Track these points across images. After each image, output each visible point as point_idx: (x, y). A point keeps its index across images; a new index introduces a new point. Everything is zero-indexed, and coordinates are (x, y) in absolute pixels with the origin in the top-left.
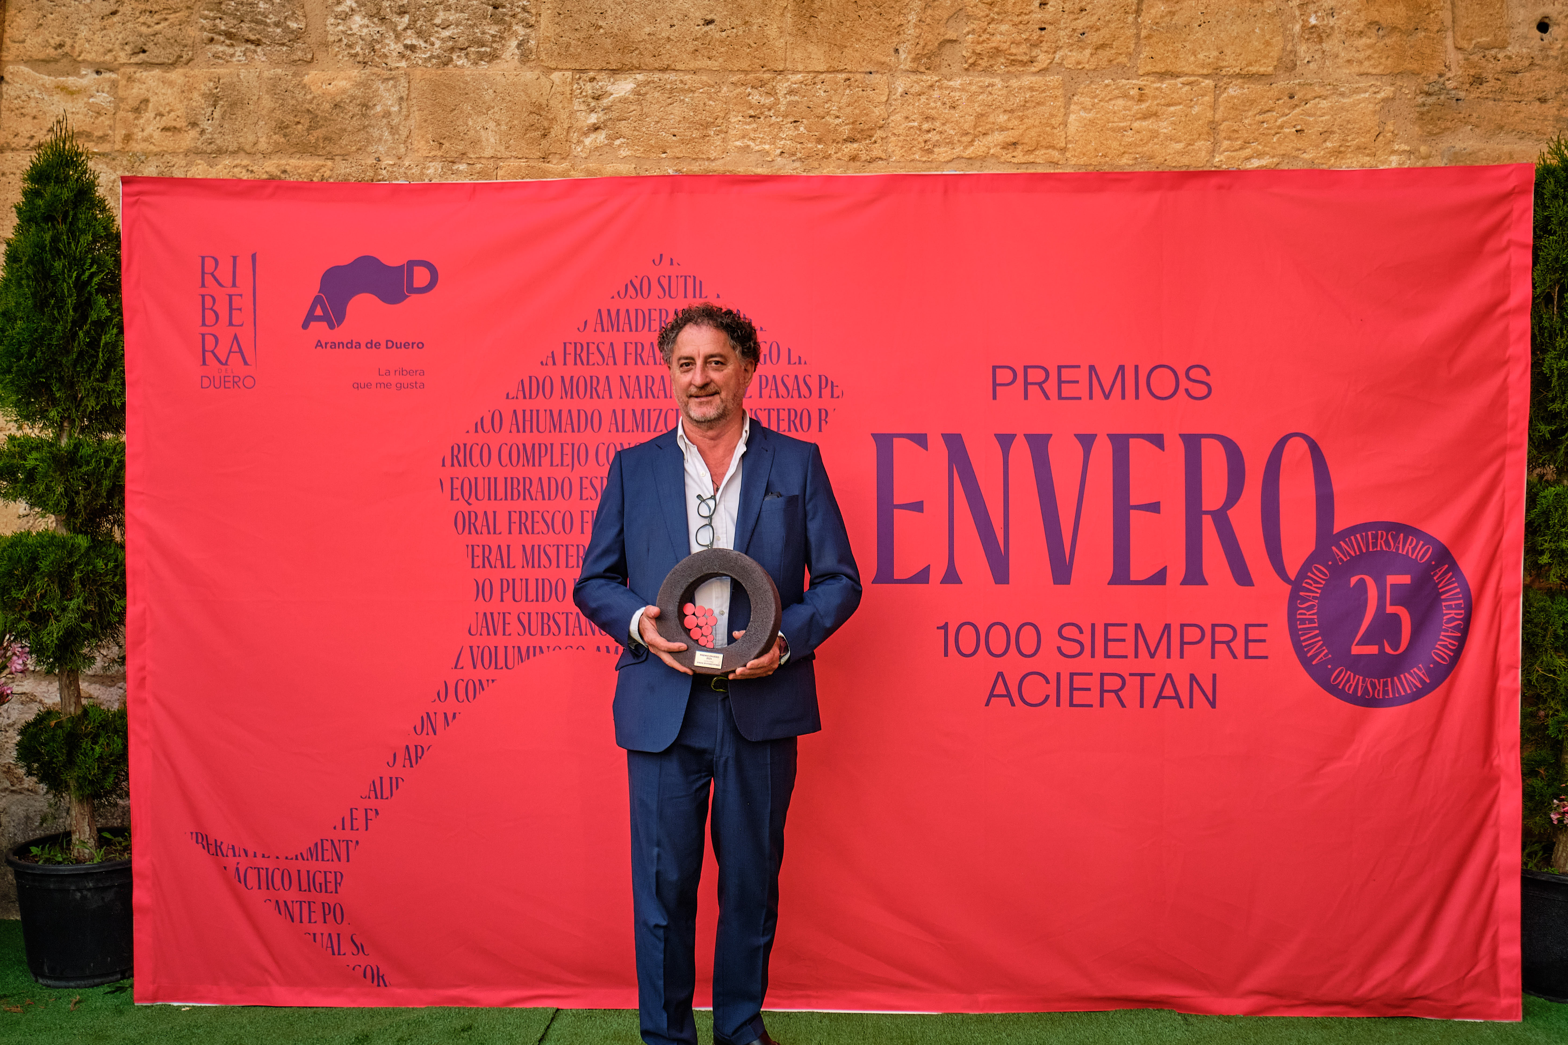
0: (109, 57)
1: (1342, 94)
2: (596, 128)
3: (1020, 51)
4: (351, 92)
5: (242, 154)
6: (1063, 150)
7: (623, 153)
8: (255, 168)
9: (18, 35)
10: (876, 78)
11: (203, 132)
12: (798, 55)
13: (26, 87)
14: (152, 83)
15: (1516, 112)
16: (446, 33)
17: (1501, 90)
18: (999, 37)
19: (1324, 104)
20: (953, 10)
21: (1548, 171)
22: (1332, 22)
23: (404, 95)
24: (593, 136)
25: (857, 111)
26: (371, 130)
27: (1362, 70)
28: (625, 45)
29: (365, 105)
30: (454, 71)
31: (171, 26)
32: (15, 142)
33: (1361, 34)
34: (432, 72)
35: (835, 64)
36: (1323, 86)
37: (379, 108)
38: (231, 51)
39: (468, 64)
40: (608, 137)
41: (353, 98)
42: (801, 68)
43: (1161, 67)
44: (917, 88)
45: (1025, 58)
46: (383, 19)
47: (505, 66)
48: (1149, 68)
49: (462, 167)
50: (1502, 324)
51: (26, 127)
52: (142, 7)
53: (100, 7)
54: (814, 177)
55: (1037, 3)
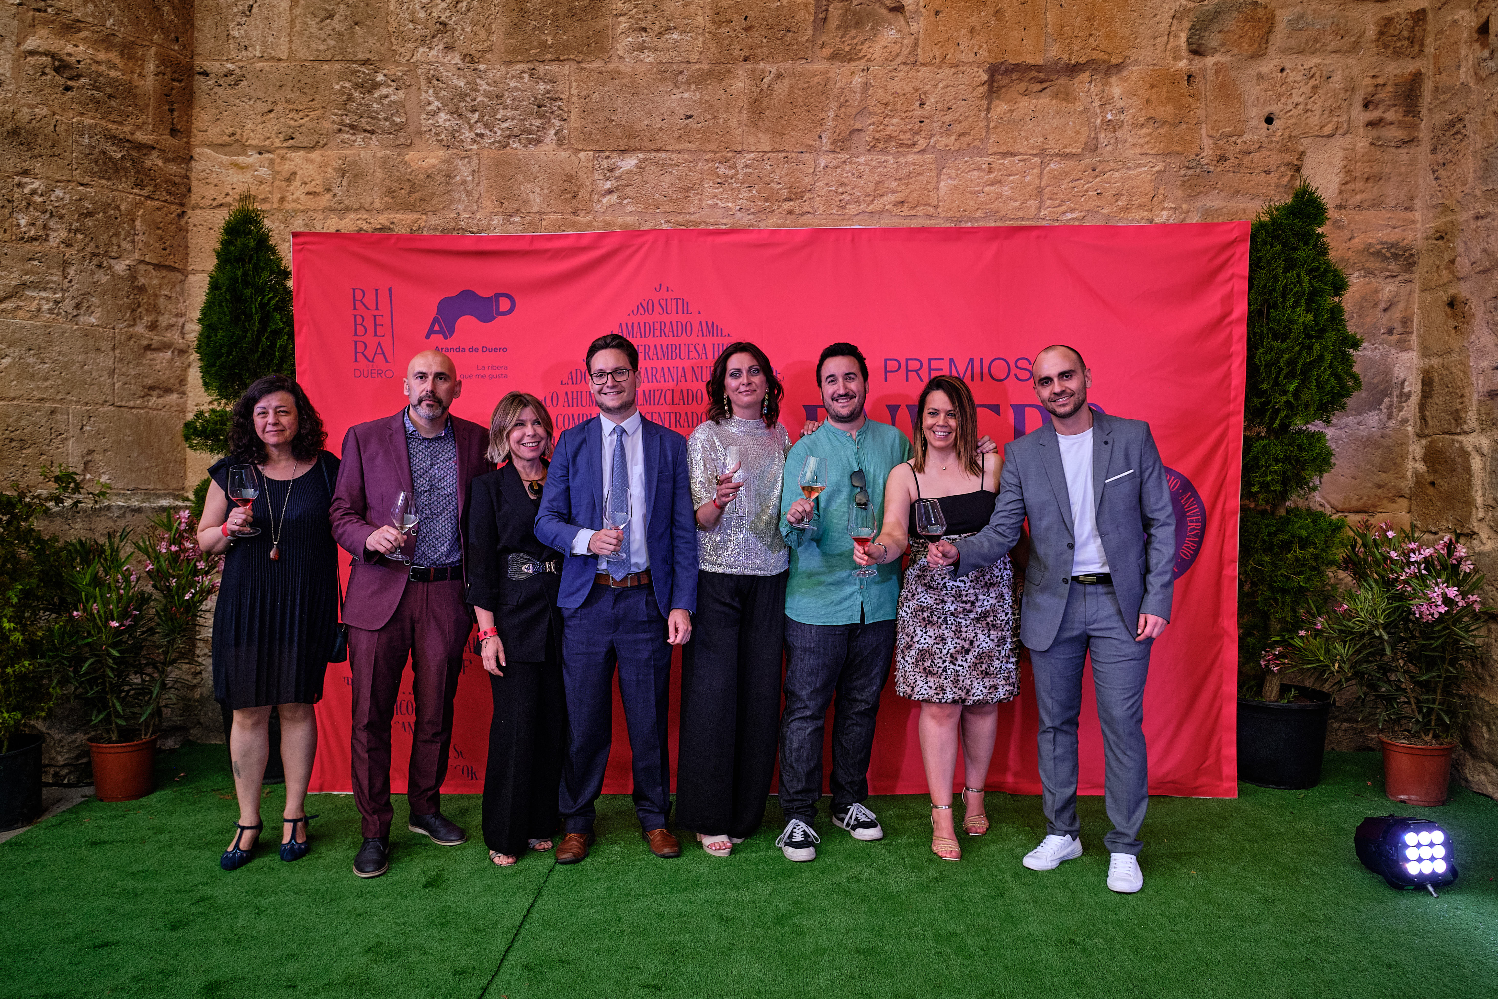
0: (267, 143)
1: (1129, 168)
2: (610, 192)
3: (906, 138)
4: (438, 167)
5: (363, 211)
6: (936, 207)
7: (630, 209)
8: (372, 221)
9: (202, 126)
10: (806, 156)
11: (335, 195)
12: (751, 140)
13: (209, 163)
14: (299, 161)
15: (1249, 181)
16: (505, 125)
17: (1239, 165)
18: (891, 127)
19: (1117, 175)
20: (860, 108)
21: (1262, 225)
23: (476, 169)
24: (608, 197)
25: (793, 180)
26: (453, 193)
27: (1143, 151)
28: (630, 133)
29: (448, 176)
30: (511, 151)
31: (311, 120)
32: (202, 203)
33: (1142, 125)
34: (495, 153)
35: (777, 146)
36: (1116, 161)
37: (458, 178)
38: (354, 138)
39: (520, 147)
40: (619, 198)
41: (440, 171)
42: (753, 149)
43: (1003, 149)
44: (834, 163)
45: (910, 142)
46: (460, 116)
47: (546, 148)
48: (995, 149)
49: (517, 219)
50: (1227, 331)
51: (210, 192)
52: (291, 107)
53: (260, 107)
54: (763, 226)
55: (918, 104)
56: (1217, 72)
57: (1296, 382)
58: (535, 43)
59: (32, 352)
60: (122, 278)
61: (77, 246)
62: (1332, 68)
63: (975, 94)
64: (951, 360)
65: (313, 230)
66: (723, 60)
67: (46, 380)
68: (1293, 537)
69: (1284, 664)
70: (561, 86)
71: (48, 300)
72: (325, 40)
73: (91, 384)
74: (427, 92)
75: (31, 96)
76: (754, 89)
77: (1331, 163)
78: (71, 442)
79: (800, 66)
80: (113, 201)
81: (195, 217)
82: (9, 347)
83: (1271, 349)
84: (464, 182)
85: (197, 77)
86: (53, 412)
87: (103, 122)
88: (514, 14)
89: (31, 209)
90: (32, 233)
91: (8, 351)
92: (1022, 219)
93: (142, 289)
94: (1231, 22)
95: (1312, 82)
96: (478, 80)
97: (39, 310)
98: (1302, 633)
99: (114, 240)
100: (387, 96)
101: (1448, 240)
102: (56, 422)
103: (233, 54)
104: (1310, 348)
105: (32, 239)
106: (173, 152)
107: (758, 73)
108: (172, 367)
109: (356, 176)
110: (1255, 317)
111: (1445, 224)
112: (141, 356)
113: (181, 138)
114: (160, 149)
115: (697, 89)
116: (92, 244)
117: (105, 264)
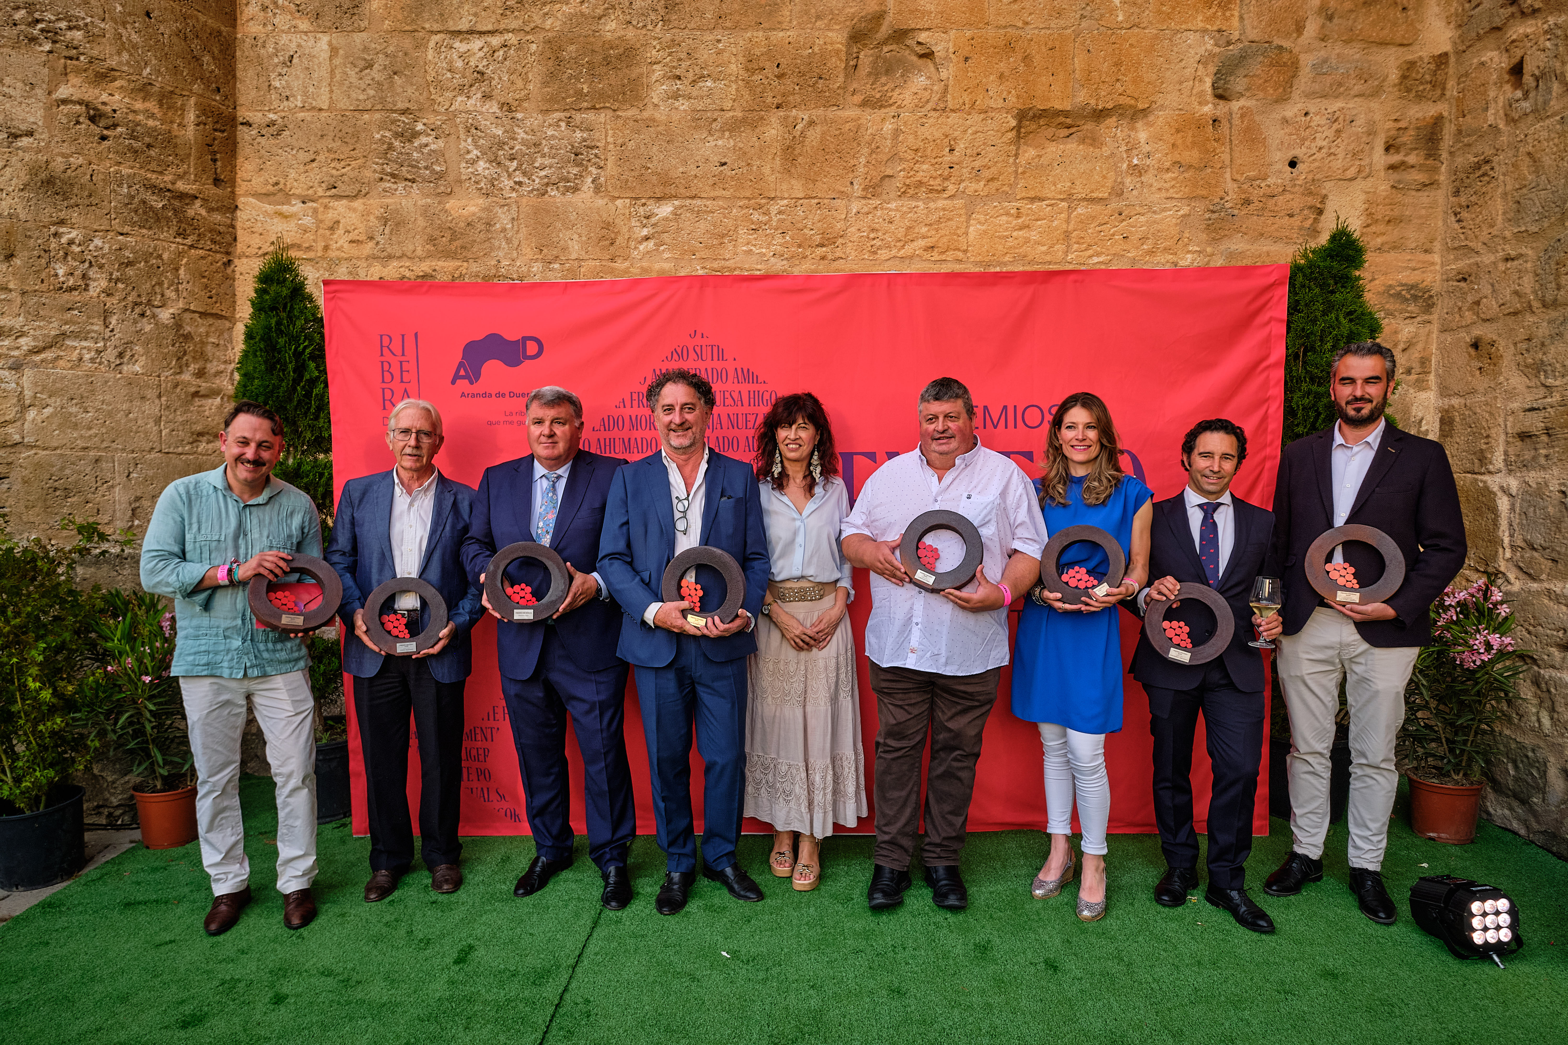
0: (310, 192)
1: (1155, 212)
2: (647, 238)
3: (936, 183)
4: (478, 215)
5: (405, 259)
6: (966, 251)
7: (666, 255)
8: (414, 268)
9: (246, 176)
10: (838, 203)
11: (378, 243)
12: (785, 186)
13: (254, 212)
14: (341, 210)
15: (1272, 224)
16: (543, 173)
17: (1263, 209)
18: (921, 173)
19: (1142, 219)
20: (890, 155)
21: (1299, 268)
22: (1148, 162)
23: (515, 216)
24: (645, 244)
25: (825, 226)
26: (493, 241)
27: (1168, 195)
28: (666, 181)
29: (489, 224)
30: (549, 199)
31: (353, 169)
32: (248, 251)
33: (1168, 170)
34: (534, 200)
35: (810, 193)
36: (1141, 206)
37: (498, 226)
38: (395, 186)
39: (558, 195)
40: (656, 244)
41: (480, 219)
42: (786, 196)
43: (1032, 194)
44: (866, 209)
45: (939, 188)
46: (499, 164)
47: (584, 196)
48: (1024, 194)
49: (556, 266)
50: (1265, 375)
51: (256, 241)
52: (332, 156)
53: (303, 156)
54: (796, 271)
55: (947, 150)
56: (1242, 116)
58: (571, 92)
59: (74, 401)
60: (166, 326)
61: (118, 296)
62: (1354, 112)
63: (1004, 139)
64: (986, 407)
65: (357, 278)
66: (756, 107)
67: (90, 428)
70: (598, 134)
71: (89, 349)
72: (364, 90)
73: (137, 432)
74: (466, 141)
75: (65, 145)
76: (786, 136)
77: (1353, 206)
78: (117, 489)
79: (832, 112)
80: (155, 250)
81: (238, 265)
82: (50, 397)
83: (1309, 393)
84: (504, 230)
85: (240, 127)
86: (97, 461)
87: (142, 172)
88: (551, 63)
89: (69, 258)
90: (71, 283)
91: (49, 401)
92: (1050, 263)
93: (188, 337)
94: (1256, 67)
95: (1335, 126)
96: (516, 129)
97: (81, 359)
99: (157, 289)
100: (426, 145)
101: (1472, 282)
102: (102, 470)
103: (275, 104)
105: (71, 289)
106: (217, 202)
107: (791, 120)
109: (398, 224)
110: (1292, 360)
111: (1469, 265)
112: (189, 403)
113: (225, 188)
114: (203, 199)
115: (731, 137)
116: (134, 293)
117: (148, 313)
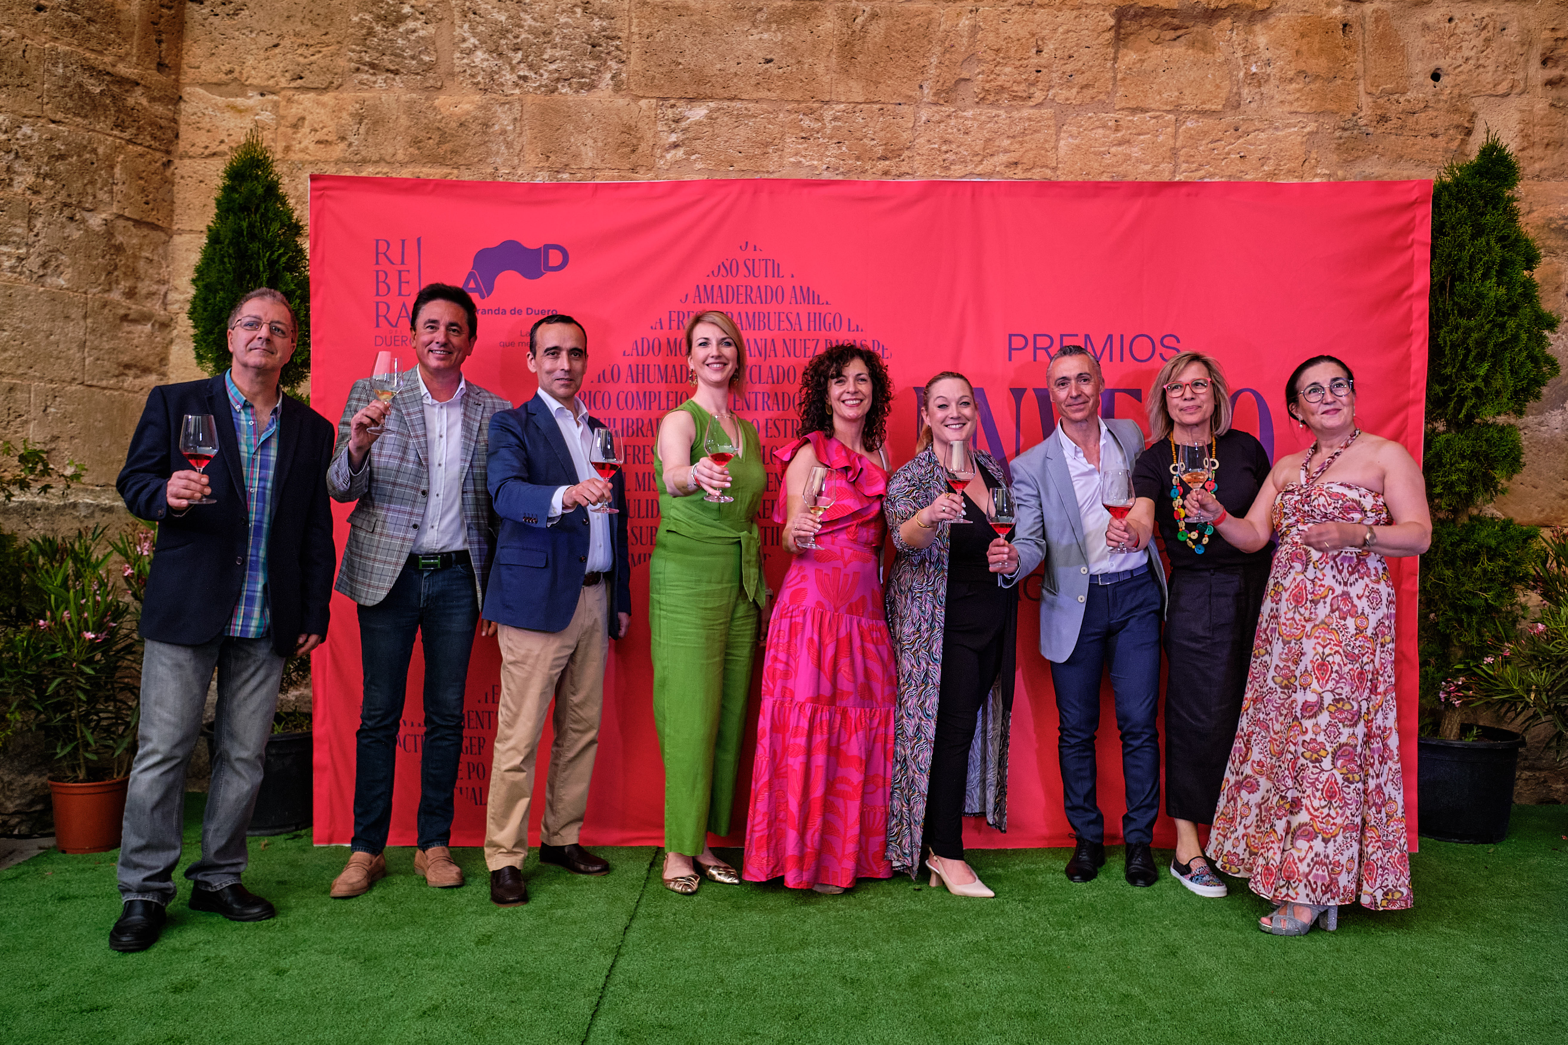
0: (271, 82)
1: (1276, 128)
2: (675, 146)
3: (1020, 89)
4: (473, 114)
5: (383, 164)
6: (1055, 169)
7: (698, 166)
9: (194, 62)
10: (904, 109)
11: (350, 145)
12: (841, 88)
13: (201, 105)
14: (308, 104)
15: (1414, 145)
16: (553, 67)
17: (1402, 127)
18: (1003, 77)
19: (1262, 136)
20: (967, 55)
21: (1443, 186)
23: (518, 116)
24: (673, 152)
25: (889, 135)
26: (490, 145)
27: (1292, 109)
28: (700, 79)
29: (485, 125)
30: (559, 97)
31: (324, 57)
32: (192, 151)
33: (1291, 80)
34: (541, 98)
35: (871, 96)
36: (1261, 121)
37: (497, 127)
38: (373, 78)
39: (570, 92)
40: (686, 153)
41: (476, 118)
42: (843, 99)
43: (1133, 104)
44: (937, 117)
45: (1025, 95)
46: (500, 55)
47: (601, 94)
48: (1123, 104)
49: (565, 176)
50: (1408, 304)
51: (202, 139)
52: (300, 41)
53: (263, 40)
55: (1034, 50)
56: (1377, 20)
57: (1486, 366)
60: (97, 234)
61: (46, 194)
62: (1505, 19)
63: (1101, 40)
64: (1087, 337)
67: (5, 350)
68: (1480, 546)
69: (1467, 697)
70: (620, 23)
71: (9, 256)
73: (58, 358)
74: (461, 27)
76: (844, 30)
77: (1506, 126)
78: (31, 426)
79: (899, 4)
80: (89, 143)
81: (183, 168)
83: (1457, 328)
84: (504, 132)
85: (190, 4)
86: (11, 389)
87: (80, 50)
93: (119, 249)
95: (1484, 34)
96: (522, 15)
98: (1490, 660)
99: (89, 189)
100: (414, 31)
102: (15, 401)
104: (1502, 327)
106: (160, 90)
107: (850, 11)
108: (152, 342)
109: (376, 123)
110: (1437, 290)
112: (116, 327)
113: (169, 75)
114: (145, 86)
115: (778, 30)
116: (63, 193)
117: (78, 217)
